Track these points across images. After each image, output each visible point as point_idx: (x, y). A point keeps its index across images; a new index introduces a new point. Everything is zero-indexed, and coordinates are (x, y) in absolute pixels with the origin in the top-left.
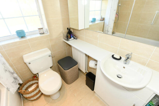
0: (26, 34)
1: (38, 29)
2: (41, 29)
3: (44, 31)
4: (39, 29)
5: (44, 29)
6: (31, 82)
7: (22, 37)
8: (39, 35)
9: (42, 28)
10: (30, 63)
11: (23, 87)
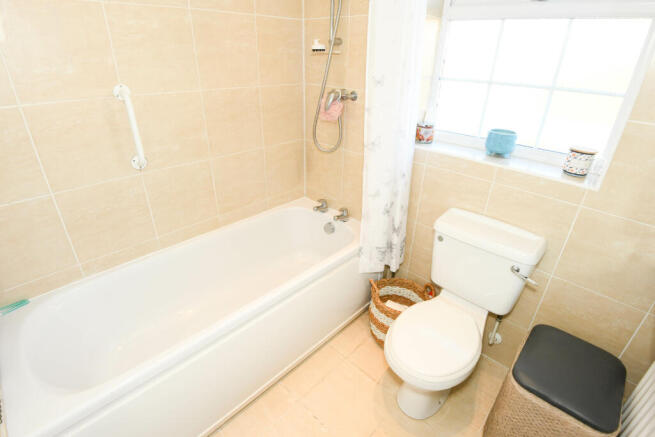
0: (516, 151)
1: (568, 151)
2: (583, 153)
3: (592, 170)
4: (573, 151)
5: (596, 157)
6: (414, 294)
7: (499, 155)
8: (557, 175)
9: (592, 152)
10: (441, 239)
11: (392, 284)
